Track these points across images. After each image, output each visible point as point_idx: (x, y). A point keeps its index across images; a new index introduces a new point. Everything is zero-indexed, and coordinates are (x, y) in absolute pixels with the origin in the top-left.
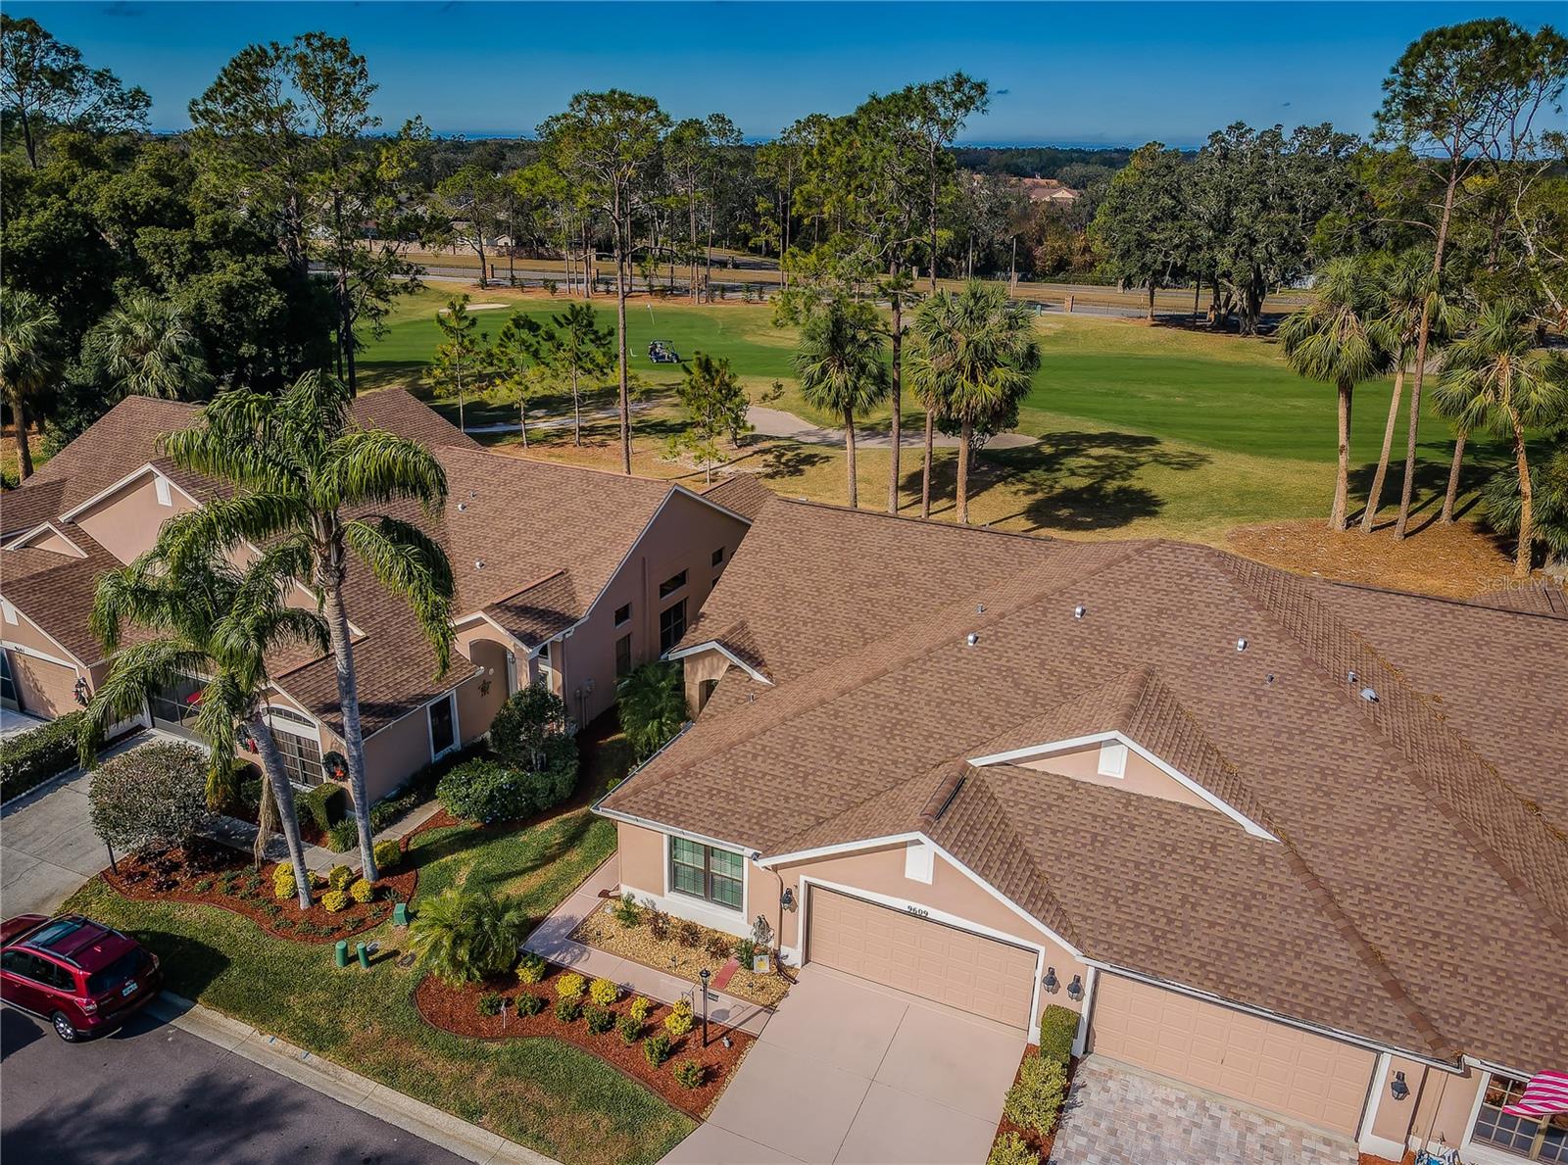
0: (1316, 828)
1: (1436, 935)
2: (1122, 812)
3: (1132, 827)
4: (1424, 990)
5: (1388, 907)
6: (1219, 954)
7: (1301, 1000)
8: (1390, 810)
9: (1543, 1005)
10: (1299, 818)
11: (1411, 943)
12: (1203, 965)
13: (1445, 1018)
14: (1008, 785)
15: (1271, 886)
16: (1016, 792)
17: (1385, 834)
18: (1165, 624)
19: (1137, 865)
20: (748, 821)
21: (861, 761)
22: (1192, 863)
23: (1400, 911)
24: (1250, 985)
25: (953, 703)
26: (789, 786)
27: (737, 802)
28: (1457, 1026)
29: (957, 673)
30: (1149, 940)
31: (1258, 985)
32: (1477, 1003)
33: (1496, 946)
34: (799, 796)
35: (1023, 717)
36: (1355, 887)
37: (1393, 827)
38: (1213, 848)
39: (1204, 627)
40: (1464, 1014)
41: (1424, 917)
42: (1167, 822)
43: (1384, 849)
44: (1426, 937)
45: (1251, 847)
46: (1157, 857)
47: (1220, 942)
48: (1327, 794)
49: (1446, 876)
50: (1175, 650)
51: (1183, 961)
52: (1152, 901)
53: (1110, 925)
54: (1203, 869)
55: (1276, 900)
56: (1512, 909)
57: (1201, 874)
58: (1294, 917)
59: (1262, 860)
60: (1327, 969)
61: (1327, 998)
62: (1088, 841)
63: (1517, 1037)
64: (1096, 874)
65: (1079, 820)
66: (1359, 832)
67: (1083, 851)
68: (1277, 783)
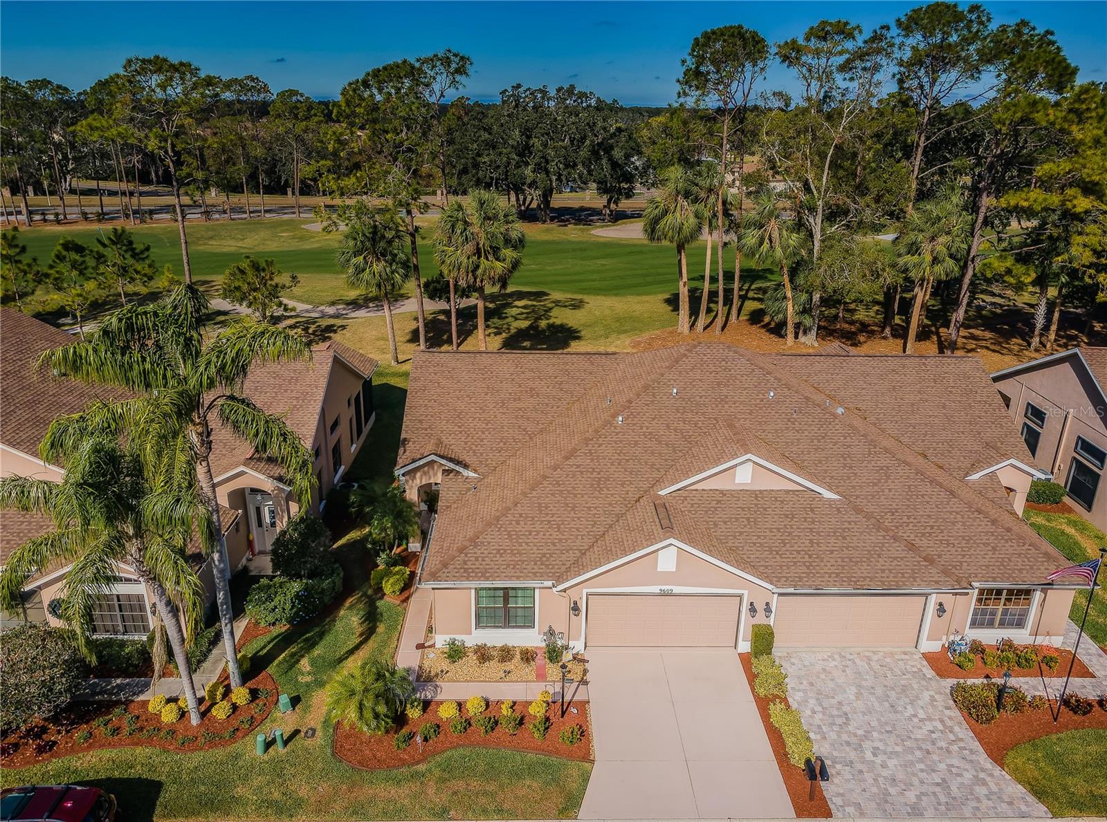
0: (853, 487)
1: (932, 527)
2: (755, 502)
3: (765, 509)
4: (940, 556)
5: (905, 519)
6: (843, 567)
7: (891, 579)
8: (882, 469)
9: (990, 548)
10: (843, 484)
11: (923, 534)
12: (838, 574)
13: (955, 567)
14: (686, 502)
15: (850, 523)
16: (692, 505)
17: (887, 482)
18: (725, 391)
19: (778, 530)
20: (535, 564)
21: (589, 508)
22: (805, 521)
23: (911, 520)
24: (865, 578)
25: (628, 461)
26: (550, 535)
27: (521, 554)
28: (961, 569)
29: (621, 442)
30: (804, 569)
31: (868, 577)
32: (964, 556)
33: (959, 525)
34: (560, 540)
35: (672, 461)
36: (886, 513)
37: (888, 477)
38: (812, 510)
39: (745, 389)
40: (961, 562)
41: (923, 520)
42: (782, 502)
43: (890, 490)
44: (928, 530)
45: (830, 505)
46: (786, 523)
47: (839, 560)
48: (851, 468)
49: (922, 496)
50: (737, 405)
51: (827, 575)
52: (796, 548)
53: (781, 566)
54: (813, 522)
55: (855, 530)
56: (957, 505)
57: (813, 526)
58: (868, 537)
59: (838, 510)
60: (895, 558)
61: (902, 574)
62: (746, 523)
63: (987, 566)
64: (759, 540)
65: (735, 512)
66: (875, 484)
67: (745, 530)
68: (824, 468)
